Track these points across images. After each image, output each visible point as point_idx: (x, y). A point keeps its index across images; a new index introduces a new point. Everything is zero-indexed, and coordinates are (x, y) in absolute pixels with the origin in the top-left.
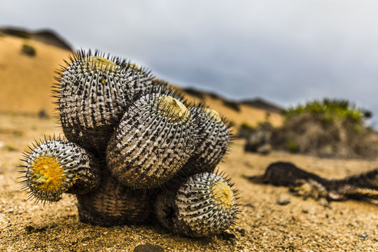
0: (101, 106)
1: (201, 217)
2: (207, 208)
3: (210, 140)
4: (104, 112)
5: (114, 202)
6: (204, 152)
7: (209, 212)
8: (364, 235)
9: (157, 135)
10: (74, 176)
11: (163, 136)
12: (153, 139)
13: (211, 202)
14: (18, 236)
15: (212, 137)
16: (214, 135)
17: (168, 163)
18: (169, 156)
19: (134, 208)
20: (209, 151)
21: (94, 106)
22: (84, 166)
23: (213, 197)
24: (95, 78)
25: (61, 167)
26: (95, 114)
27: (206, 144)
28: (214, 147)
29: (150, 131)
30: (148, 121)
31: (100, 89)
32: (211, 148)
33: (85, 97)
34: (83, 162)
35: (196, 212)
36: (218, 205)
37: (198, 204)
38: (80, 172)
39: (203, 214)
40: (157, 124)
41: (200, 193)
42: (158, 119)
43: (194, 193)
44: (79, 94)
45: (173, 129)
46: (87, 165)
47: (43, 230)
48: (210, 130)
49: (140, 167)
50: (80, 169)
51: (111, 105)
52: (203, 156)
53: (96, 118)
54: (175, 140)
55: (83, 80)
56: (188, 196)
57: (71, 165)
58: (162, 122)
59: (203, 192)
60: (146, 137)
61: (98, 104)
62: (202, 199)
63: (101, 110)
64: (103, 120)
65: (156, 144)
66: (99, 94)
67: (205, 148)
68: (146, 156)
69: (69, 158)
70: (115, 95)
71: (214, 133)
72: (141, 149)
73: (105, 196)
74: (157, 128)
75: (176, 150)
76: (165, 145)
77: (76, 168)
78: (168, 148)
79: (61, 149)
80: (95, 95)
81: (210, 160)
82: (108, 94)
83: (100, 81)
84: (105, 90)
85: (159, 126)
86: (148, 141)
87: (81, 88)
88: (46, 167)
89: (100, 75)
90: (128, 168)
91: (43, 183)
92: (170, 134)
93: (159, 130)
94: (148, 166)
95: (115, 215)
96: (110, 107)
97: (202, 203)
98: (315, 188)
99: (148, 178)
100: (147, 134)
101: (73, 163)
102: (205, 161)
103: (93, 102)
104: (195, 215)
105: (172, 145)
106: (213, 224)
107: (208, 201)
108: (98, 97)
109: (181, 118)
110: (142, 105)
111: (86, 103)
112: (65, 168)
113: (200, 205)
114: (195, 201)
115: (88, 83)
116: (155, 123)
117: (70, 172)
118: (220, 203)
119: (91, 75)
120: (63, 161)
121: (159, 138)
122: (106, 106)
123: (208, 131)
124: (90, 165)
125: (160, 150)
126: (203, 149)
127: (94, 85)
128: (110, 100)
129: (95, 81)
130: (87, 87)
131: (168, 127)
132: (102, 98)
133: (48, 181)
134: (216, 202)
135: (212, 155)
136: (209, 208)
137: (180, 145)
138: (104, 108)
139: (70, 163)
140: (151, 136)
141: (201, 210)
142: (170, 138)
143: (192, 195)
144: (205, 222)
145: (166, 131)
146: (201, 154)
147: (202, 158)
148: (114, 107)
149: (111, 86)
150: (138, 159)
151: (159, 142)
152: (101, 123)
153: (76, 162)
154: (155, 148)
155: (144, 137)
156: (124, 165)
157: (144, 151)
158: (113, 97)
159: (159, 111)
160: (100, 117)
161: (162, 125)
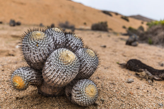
0: (37, 55)
1: (80, 101)
2: (82, 97)
3: (87, 66)
4: (39, 57)
5: (48, 89)
6: (85, 71)
7: (83, 99)
8: (161, 105)
9: (58, 70)
10: (29, 83)
11: (61, 71)
12: (57, 72)
13: (84, 95)
14: (12, 102)
15: (88, 64)
16: (89, 64)
17: (65, 81)
18: (64, 78)
19: (56, 92)
20: (87, 70)
21: (34, 55)
22: (33, 79)
23: (85, 93)
24: (34, 44)
25: (23, 80)
26: (35, 58)
27: (86, 67)
28: (90, 68)
29: (55, 69)
30: (55, 65)
31: (36, 49)
32: (88, 69)
33: (31, 52)
34: (33, 77)
35: (78, 98)
36: (88, 96)
37: (79, 95)
38: (31, 82)
39: (81, 99)
40: (58, 66)
41: (80, 90)
42: (59, 64)
43: (78, 90)
44: (28, 50)
45: (65, 68)
46: (34, 78)
47: (22, 98)
48: (87, 62)
49: (54, 81)
50: (31, 80)
51: (42, 54)
52: (85, 72)
53: (36, 60)
54: (66, 72)
55: (29, 45)
56: (76, 91)
57: (27, 79)
58: (60, 65)
59: (82, 90)
60: (54, 71)
61: (36, 55)
62: (81, 93)
63: (38, 57)
64: (39, 60)
65: (58, 74)
66: (36, 51)
67: (85, 69)
68: (55, 78)
69: (26, 77)
70: (43, 50)
71: (89, 63)
72: (53, 76)
73: (45, 87)
74: (59, 68)
75: (67, 76)
76: (62, 74)
77: (29, 80)
78: (64, 75)
79: (23, 73)
80: (34, 51)
81: (88, 74)
82: (40, 51)
83: (36, 45)
84: (38, 49)
85: (59, 67)
86: (55, 73)
87: (29, 48)
88: (17, 80)
89: (36, 43)
90: (49, 81)
91: (17, 86)
92: (64, 70)
93: (59, 69)
94: (56, 81)
95: (49, 94)
96: (41, 55)
97: (80, 95)
98: (147, 74)
99: (58, 85)
100: (54, 70)
101: (28, 78)
102: (86, 74)
103: (34, 54)
104: (78, 99)
105: (65, 74)
106: (85, 103)
107: (83, 94)
108: (36, 52)
109: (69, 63)
110: (53, 56)
111: (31, 54)
112: (24, 81)
113: (80, 96)
114: (78, 94)
115: (31, 46)
116: (57, 66)
117: (27, 82)
118: (88, 95)
119: (32, 42)
120: (23, 78)
121: (59, 72)
122: (40, 55)
123: (86, 62)
124: (36, 77)
125: (60, 76)
126: (84, 70)
127: (33, 47)
128: (41, 53)
129: (34, 45)
130: (31, 48)
131: (63, 67)
132: (37, 52)
133: (18, 85)
134: (87, 95)
135: (88, 72)
136: (84, 97)
137: (69, 74)
138: (39, 56)
139: (26, 79)
140: (56, 71)
141: (80, 98)
142: (64, 72)
143: (77, 91)
144: (82, 103)
145: (62, 69)
146: (83, 72)
147: (84, 73)
148: (43, 55)
149: (41, 47)
150: (52, 78)
151: (60, 73)
152: (39, 61)
153: (29, 78)
154: (58, 76)
155: (53, 71)
156: (48, 80)
157: (54, 76)
158: (42, 51)
159: (59, 60)
160: (38, 59)
161: (60, 67)
